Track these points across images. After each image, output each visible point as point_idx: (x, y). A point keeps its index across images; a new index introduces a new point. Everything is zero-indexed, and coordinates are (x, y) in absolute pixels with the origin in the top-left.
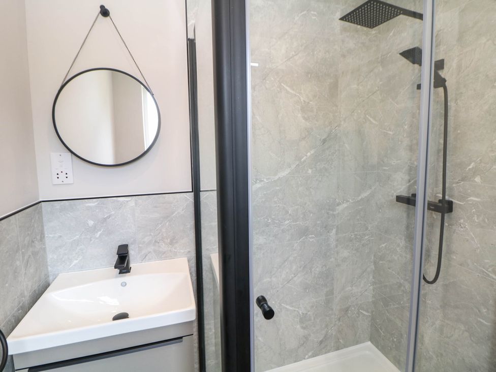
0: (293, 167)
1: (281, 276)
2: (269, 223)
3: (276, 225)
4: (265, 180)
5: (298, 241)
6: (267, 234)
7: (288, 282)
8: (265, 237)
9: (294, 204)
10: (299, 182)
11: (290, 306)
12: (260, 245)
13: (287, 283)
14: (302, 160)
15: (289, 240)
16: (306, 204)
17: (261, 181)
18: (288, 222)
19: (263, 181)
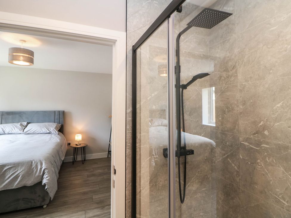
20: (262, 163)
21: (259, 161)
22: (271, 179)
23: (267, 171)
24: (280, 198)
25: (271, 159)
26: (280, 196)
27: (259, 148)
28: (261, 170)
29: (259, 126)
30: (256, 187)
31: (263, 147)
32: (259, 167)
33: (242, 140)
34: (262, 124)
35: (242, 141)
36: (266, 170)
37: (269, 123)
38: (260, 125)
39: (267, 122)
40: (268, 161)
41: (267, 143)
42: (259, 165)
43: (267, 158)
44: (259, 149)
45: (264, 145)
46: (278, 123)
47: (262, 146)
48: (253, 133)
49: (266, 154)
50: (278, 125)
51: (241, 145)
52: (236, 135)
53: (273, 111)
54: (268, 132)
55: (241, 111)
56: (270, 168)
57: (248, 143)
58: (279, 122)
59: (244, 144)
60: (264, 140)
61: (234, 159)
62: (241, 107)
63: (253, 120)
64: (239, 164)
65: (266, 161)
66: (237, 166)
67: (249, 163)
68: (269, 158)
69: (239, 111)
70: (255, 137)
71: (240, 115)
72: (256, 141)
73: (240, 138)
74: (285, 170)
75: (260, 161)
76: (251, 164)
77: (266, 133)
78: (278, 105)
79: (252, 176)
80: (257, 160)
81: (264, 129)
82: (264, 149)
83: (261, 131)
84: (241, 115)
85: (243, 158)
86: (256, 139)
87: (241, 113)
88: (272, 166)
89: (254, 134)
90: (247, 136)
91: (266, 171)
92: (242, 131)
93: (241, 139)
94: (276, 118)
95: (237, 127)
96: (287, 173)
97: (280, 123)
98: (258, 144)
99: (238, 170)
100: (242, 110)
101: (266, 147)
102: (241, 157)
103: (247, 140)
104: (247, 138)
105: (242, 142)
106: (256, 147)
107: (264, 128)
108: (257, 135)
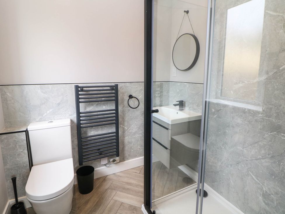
0: (271, 74)
1: (251, 152)
2: (246, 111)
3: (251, 114)
4: (246, 82)
5: (269, 134)
6: (244, 118)
7: (257, 159)
8: (242, 120)
9: (268, 103)
10: (276, 87)
11: (256, 178)
12: (238, 123)
13: (255, 160)
14: (281, 68)
15: (261, 129)
16: (280, 106)
17: (243, 82)
18: (261, 115)
19: (244, 82)
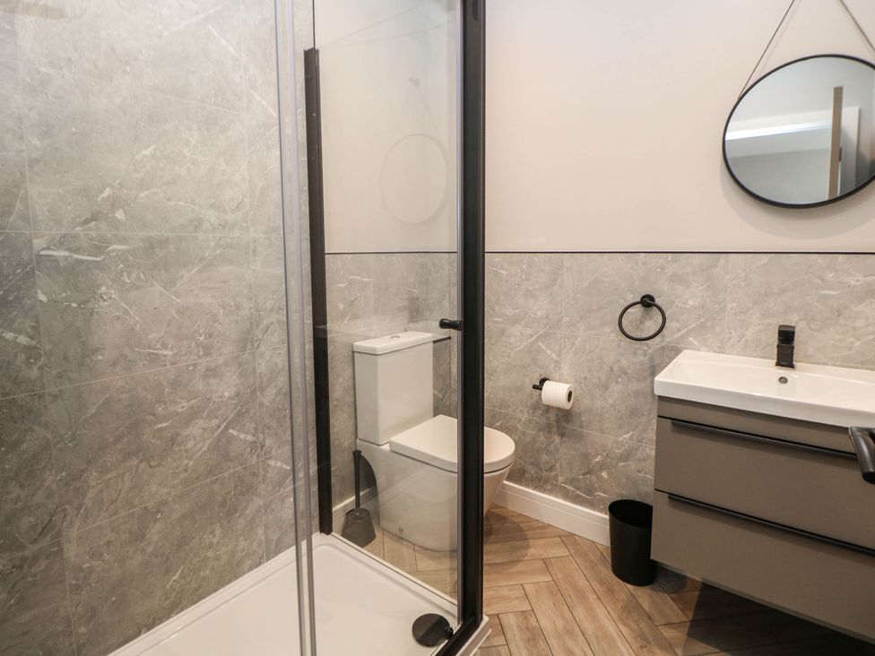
20: (112, 292)
21: (103, 289)
22: (137, 318)
23: (127, 304)
24: (159, 349)
25: (134, 276)
26: (158, 346)
27: (103, 257)
28: (110, 308)
29: (99, 199)
30: (100, 358)
31: (113, 251)
32: (106, 303)
33: (44, 246)
34: (109, 196)
35: (43, 249)
36: (123, 304)
37: (125, 192)
38: (103, 199)
39: (120, 189)
40: (128, 281)
41: (124, 241)
42: (105, 300)
43: (125, 274)
44: (104, 259)
45: (115, 247)
46: (147, 192)
47: (110, 248)
48: (83, 219)
49: (122, 266)
50: (146, 196)
51: (38, 262)
52: (16, 234)
53: (134, 164)
54: (125, 214)
55: (34, 155)
56: (133, 295)
57: (68, 250)
58: (148, 190)
59: (50, 256)
60: (114, 235)
61: (15, 313)
62: (35, 141)
63: (81, 183)
64: (37, 322)
65: (124, 283)
66: (29, 330)
67: (74, 305)
68: (129, 274)
69: (25, 154)
70: (91, 229)
71: (31, 166)
72: (92, 240)
73: (35, 241)
74: (165, 288)
75: (107, 288)
76: (79, 305)
77: (120, 215)
78: (147, 152)
79: (83, 339)
80: (99, 287)
81: (114, 207)
82: (117, 255)
83: (105, 212)
84: (36, 169)
85: (49, 301)
86: (94, 234)
87: (33, 162)
88: (138, 288)
89: (86, 222)
90: (63, 231)
91: (125, 306)
92: (40, 218)
93: (38, 243)
94: (142, 180)
95: (19, 206)
96: (168, 291)
97: (151, 191)
98: (100, 247)
99: (34, 343)
100: (41, 152)
101: (120, 250)
102: (43, 298)
103: (61, 243)
104: (64, 236)
105: (43, 253)
106: (92, 256)
107: (115, 203)
108: (93, 223)
